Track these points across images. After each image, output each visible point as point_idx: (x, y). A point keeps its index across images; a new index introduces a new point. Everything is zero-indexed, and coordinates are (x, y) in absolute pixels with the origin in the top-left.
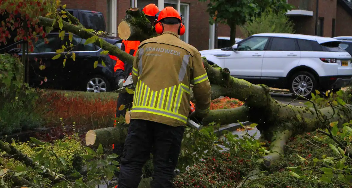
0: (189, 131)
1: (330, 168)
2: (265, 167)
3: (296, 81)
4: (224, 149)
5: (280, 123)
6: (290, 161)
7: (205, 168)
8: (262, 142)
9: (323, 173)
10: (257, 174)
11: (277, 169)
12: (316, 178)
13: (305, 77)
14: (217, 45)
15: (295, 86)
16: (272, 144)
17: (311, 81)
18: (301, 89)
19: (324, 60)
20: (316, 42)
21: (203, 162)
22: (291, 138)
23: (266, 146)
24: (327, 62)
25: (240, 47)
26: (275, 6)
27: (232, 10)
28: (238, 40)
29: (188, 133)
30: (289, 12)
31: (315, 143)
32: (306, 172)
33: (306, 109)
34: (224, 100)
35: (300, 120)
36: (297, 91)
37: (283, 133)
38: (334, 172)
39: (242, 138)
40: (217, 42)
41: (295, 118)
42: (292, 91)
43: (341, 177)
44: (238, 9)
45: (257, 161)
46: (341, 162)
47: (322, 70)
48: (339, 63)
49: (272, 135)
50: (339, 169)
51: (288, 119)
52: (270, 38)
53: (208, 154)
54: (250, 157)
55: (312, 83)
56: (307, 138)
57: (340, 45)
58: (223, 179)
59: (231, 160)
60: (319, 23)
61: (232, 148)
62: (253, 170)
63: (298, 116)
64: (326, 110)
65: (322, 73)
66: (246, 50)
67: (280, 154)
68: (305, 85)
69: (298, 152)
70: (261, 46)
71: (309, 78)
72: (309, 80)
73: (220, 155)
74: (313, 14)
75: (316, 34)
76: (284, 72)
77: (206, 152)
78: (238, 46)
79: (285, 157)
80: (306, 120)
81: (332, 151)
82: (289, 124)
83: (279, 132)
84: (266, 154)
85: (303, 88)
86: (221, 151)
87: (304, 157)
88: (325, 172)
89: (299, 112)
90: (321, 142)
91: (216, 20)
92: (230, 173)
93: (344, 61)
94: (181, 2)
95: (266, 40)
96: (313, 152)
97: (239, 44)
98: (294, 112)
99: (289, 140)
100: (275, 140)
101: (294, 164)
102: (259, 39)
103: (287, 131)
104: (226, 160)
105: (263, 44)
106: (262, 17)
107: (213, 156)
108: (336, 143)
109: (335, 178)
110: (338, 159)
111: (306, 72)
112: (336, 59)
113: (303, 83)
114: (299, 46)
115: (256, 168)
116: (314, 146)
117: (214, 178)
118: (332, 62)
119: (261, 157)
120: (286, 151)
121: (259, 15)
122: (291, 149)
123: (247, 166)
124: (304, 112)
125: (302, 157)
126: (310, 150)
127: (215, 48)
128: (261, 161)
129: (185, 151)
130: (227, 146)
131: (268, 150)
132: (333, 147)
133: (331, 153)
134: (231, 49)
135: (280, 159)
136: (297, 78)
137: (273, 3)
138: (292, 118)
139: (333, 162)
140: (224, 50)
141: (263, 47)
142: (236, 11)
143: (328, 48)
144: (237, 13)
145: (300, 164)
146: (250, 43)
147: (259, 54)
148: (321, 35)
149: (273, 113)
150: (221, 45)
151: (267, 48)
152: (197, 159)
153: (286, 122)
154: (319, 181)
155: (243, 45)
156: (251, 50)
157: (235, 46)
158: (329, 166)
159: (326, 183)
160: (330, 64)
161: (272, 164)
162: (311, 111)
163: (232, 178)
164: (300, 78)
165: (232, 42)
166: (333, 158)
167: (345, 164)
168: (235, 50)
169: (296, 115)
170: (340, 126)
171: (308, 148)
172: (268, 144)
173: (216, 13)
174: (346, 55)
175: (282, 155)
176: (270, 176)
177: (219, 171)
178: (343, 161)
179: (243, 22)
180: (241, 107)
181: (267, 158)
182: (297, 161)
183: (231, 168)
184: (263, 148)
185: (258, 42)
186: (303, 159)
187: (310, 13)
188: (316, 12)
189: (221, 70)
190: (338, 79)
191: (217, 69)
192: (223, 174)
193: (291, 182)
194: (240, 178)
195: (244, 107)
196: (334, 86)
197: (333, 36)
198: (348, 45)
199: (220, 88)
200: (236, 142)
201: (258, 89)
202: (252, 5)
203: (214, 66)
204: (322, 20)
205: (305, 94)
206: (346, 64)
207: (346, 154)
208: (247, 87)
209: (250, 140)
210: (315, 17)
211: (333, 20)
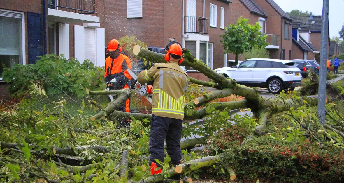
0: (214, 113)
1: (291, 133)
2: (256, 133)
3: (271, 84)
4: (233, 123)
5: (264, 108)
6: (270, 129)
7: (223, 134)
8: (254, 119)
9: (288, 136)
10: (252, 138)
11: (263, 134)
12: (284, 139)
13: (276, 82)
14: (228, 65)
15: (271, 86)
16: (260, 120)
17: (279, 84)
18: (274, 88)
19: (286, 73)
20: (281, 63)
21: (222, 131)
22: (270, 116)
23: (256, 121)
24: (288, 73)
25: (240, 66)
26: (259, 43)
27: (236, 46)
28: (239, 62)
29: (213, 115)
30: (267, 47)
31: (283, 119)
32: (279, 136)
33: (278, 101)
34: (232, 96)
35: (275, 107)
36: (272, 89)
37: (265, 114)
38: (294, 136)
39: (243, 117)
40: (228, 63)
41: (272, 106)
42: (269, 89)
43: (297, 138)
44: (239, 46)
45: (252, 130)
46: (297, 130)
47: (285, 78)
48: (294, 74)
49: (259, 115)
50: (296, 134)
52: (257, 61)
53: (225, 126)
54: (248, 127)
55: (280, 85)
56: (278, 116)
57: (294, 64)
58: (233, 140)
59: (237, 129)
60: (282, 53)
61: (238, 123)
62: (249, 135)
63: (274, 104)
64: (288, 101)
65: (285, 80)
66: (244, 67)
67: (264, 125)
68: (276, 86)
69: (274, 124)
70: (252, 66)
71: (278, 82)
72: (278, 83)
73: (231, 127)
74: (280, 48)
75: (281, 59)
76: (264, 79)
77: (223, 124)
78: (240, 65)
79: (267, 127)
80: (278, 106)
81: (292, 123)
82: (269, 109)
83: (263, 113)
84: (257, 125)
85: (275, 87)
86: (232, 124)
87: (277, 127)
88: (289, 136)
89: (274, 102)
90: (286, 118)
91: (227, 52)
92: (237, 137)
94: (209, 42)
95: (255, 62)
96: (282, 124)
97: (240, 64)
98: (271, 102)
99: (268, 118)
100: (261, 117)
101: (272, 131)
102: (251, 62)
103: (267, 113)
104: (235, 129)
105: (253, 65)
106: (253, 50)
107: (227, 127)
108: (294, 119)
109: (294, 139)
110: (295, 128)
111: (276, 79)
112: (292, 72)
113: (275, 85)
114: (272, 65)
115: (251, 134)
116: (282, 121)
117: (229, 139)
118: (290, 74)
119: (254, 127)
120: (267, 123)
121: (251, 48)
122: (270, 123)
123: (246, 132)
124: (276, 102)
125: (276, 127)
126: (280, 123)
127: (227, 67)
128: (254, 129)
129: (212, 124)
130: (235, 121)
131: (258, 123)
132: (293, 121)
133: (292, 125)
134: (236, 67)
135: (264, 128)
136: (271, 82)
137: (258, 42)
138: (270, 105)
139: (293, 130)
140: (232, 67)
141: (253, 66)
142: (238, 46)
143: (288, 66)
144: (238, 48)
145: (275, 131)
146: (246, 64)
147: (251, 70)
148: (284, 59)
149: (260, 103)
150: (231, 64)
151: (256, 66)
152: (219, 128)
153: (267, 107)
154: (286, 141)
155: (242, 65)
156: (247, 67)
157: (238, 65)
158: (291, 132)
159: (290, 142)
160: (289, 75)
161: (260, 131)
162: (280, 101)
163: (238, 139)
164: (273, 82)
165: (236, 63)
166: (293, 128)
167: (300, 131)
168: (239, 67)
169: (272, 104)
170: (295, 109)
171: (279, 122)
172: (257, 120)
173: (228, 48)
174: (298, 70)
175: (265, 126)
176: (259, 138)
177: (231, 135)
178: (299, 129)
179: (242, 52)
180: (243, 100)
181: (257, 128)
182: (273, 130)
183: (237, 134)
184: (255, 122)
185: (250, 63)
186: (276, 129)
187: (278, 47)
188: (281, 46)
189: (231, 80)
190: (294, 82)
191: (229, 80)
192: (233, 137)
193: (271, 142)
194: (243, 139)
195: (245, 100)
196: (292, 86)
197: (290, 59)
198: (298, 64)
199: (231, 90)
200: (240, 119)
201: (251, 90)
202: (247, 43)
203: (228, 78)
204: (284, 50)
205: (276, 91)
206: (298, 74)
207: (300, 126)
208: (246, 89)
209: (248, 118)
210: (280, 49)
211: (290, 51)
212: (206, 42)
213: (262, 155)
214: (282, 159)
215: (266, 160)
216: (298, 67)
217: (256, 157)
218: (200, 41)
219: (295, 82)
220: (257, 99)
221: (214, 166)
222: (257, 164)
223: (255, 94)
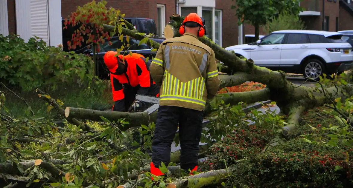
0: (222, 109)
1: (335, 134)
2: (284, 136)
3: (308, 67)
4: (250, 122)
5: (295, 100)
6: (304, 130)
7: (236, 137)
8: (281, 115)
9: (330, 139)
10: (277, 142)
11: (293, 136)
12: (324, 142)
13: (315, 64)
14: (244, 41)
15: (307, 71)
16: (289, 117)
17: (320, 66)
18: (312, 73)
19: (330, 50)
20: (323, 36)
21: (234, 133)
22: (304, 113)
23: (284, 119)
24: (332, 51)
25: (262, 42)
26: (289, 9)
27: (256, 13)
28: (261, 36)
29: (221, 111)
30: (301, 13)
31: (323, 115)
32: (316, 138)
33: (316, 89)
34: (251, 84)
35: (312, 98)
36: (309, 75)
37: (298, 108)
38: (339, 138)
39: (265, 113)
40: (244, 39)
41: (307, 97)
42: (305, 75)
43: (344, 141)
44: (260, 12)
45: (277, 131)
46: (344, 129)
47: (328, 58)
48: (342, 52)
49: (289, 110)
50: (343, 135)
51: (301, 97)
52: (287, 34)
53: (238, 127)
54: (272, 128)
55: (321, 68)
56: (317, 111)
57: (342, 37)
58: (250, 146)
59: (256, 131)
60: (325, 21)
61: (257, 122)
62: (274, 138)
63: (310, 95)
64: (331, 89)
65: (328, 60)
66: (268, 44)
67: (295, 125)
68: (315, 70)
69: (309, 123)
70: (278, 41)
71: (318, 64)
72: (318, 66)
73: (248, 127)
74: (321, 14)
75: (323, 30)
76: (298, 61)
77: (236, 125)
78: (261, 41)
79: (299, 127)
80: (316, 97)
81: (337, 121)
82: (302, 101)
83: (294, 108)
84: (285, 125)
85: (313, 72)
86: (249, 124)
87: (315, 127)
88: (331, 138)
89: (310, 91)
90: (328, 114)
91: (243, 22)
92: (256, 141)
93: (346, 50)
94: (215, 9)
95: (283, 36)
96: (322, 122)
97: (262, 39)
98: (306, 92)
99: (302, 114)
100: (291, 114)
101: (306, 132)
102: (278, 35)
103: (301, 107)
104: (252, 131)
105: (281, 39)
106: (279, 18)
107: (242, 128)
108: (340, 115)
109: (339, 143)
110: (341, 127)
111: (315, 60)
112: (339, 49)
113: (313, 69)
114: (309, 39)
115: (277, 137)
116: (323, 118)
117: (244, 145)
118: (336, 51)
119: (281, 128)
120: (301, 122)
121: (277, 16)
122: (305, 121)
123: (269, 135)
124: (314, 91)
125: (313, 126)
126: (319, 121)
127: (243, 43)
128: (280, 131)
129: (219, 125)
130: (253, 120)
131: (287, 122)
132: (338, 118)
133: (336, 123)
134: (256, 44)
135: (296, 128)
136: (309, 65)
137: (288, 7)
138: (304, 96)
139: (337, 130)
140: (250, 45)
141: (281, 41)
142: (259, 13)
143: (332, 40)
144: (259, 16)
145: (311, 132)
146: (270, 39)
147: (278, 47)
148: (327, 30)
149: (289, 93)
150: (248, 41)
151: (284, 42)
152: (229, 131)
153: (300, 99)
154: (327, 145)
155: (265, 40)
156: (271, 44)
157: (259, 41)
158: (335, 133)
159: (333, 146)
160: (334, 53)
161: (289, 133)
162: (320, 90)
163: (258, 145)
164: (311, 64)
165: (257, 38)
166: (337, 127)
167: (348, 131)
168: (259, 44)
169: (308, 94)
170: (343, 101)
171: (318, 119)
172: (286, 117)
173: (243, 16)
174: (347, 45)
175: (298, 126)
176: (288, 142)
177: (247, 140)
178: (345, 128)
179: (264, 23)
180: (264, 89)
181: (285, 128)
182: (309, 130)
183: (256, 137)
184: (282, 121)
185: (277, 38)
186: (313, 128)
187: (318, 13)
188: (323, 12)
189: (246, 60)
190: (341, 64)
191: (244, 60)
192: (250, 142)
193: (304, 147)
194: (264, 146)
195: (266, 89)
196: (339, 70)
197: (336, 31)
198: (348, 38)
199: (247, 74)
200: (260, 116)
201: (276, 74)
202: (271, 9)
203: (241, 58)
204: (328, 18)
205: (315, 77)
206: (347, 52)
207: (348, 123)
208: (268, 73)
209: (271, 115)
210: (322, 16)
211: (337, 18)
212: (212, 8)
213: (291, 166)
214: (321, 170)
215: (298, 172)
216: (348, 41)
217: (283, 170)
218: (203, 7)
219: (343, 64)
220: (285, 87)
221: (223, 184)
222: (285, 179)
223: (282, 80)
